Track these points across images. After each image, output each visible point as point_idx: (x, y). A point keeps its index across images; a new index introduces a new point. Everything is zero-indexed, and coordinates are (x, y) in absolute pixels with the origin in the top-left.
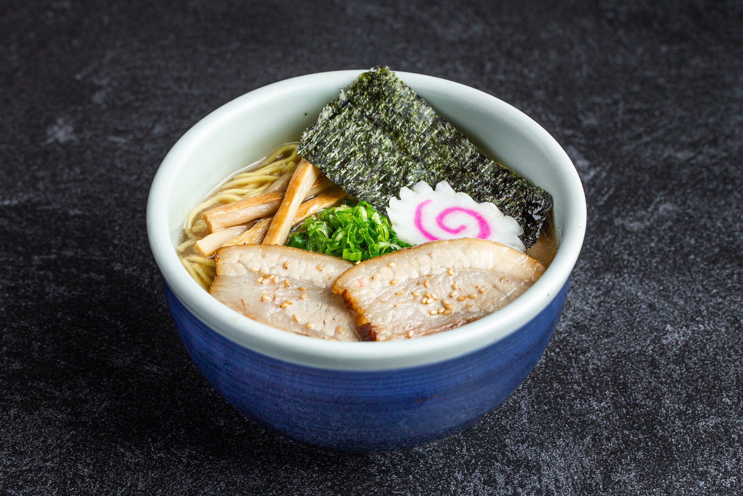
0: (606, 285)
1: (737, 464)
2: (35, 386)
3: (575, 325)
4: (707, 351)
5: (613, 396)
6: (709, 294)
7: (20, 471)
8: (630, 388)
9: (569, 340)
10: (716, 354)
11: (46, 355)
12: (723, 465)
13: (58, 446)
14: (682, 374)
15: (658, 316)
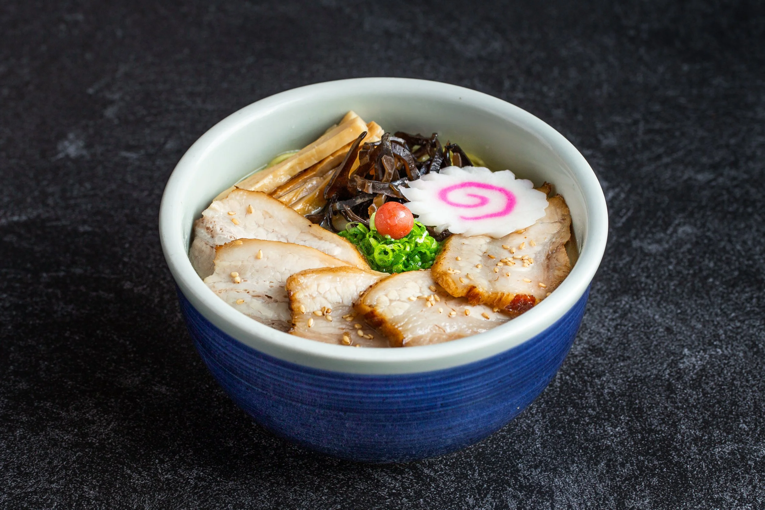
0: (622, 308)
1: (754, 491)
2: (42, 406)
3: (591, 348)
4: (725, 375)
5: (629, 421)
6: (727, 317)
7: (25, 493)
8: (645, 413)
9: (584, 363)
10: (734, 379)
11: (53, 375)
12: (739, 492)
13: (64, 467)
14: (698, 399)
15: (675, 340)
